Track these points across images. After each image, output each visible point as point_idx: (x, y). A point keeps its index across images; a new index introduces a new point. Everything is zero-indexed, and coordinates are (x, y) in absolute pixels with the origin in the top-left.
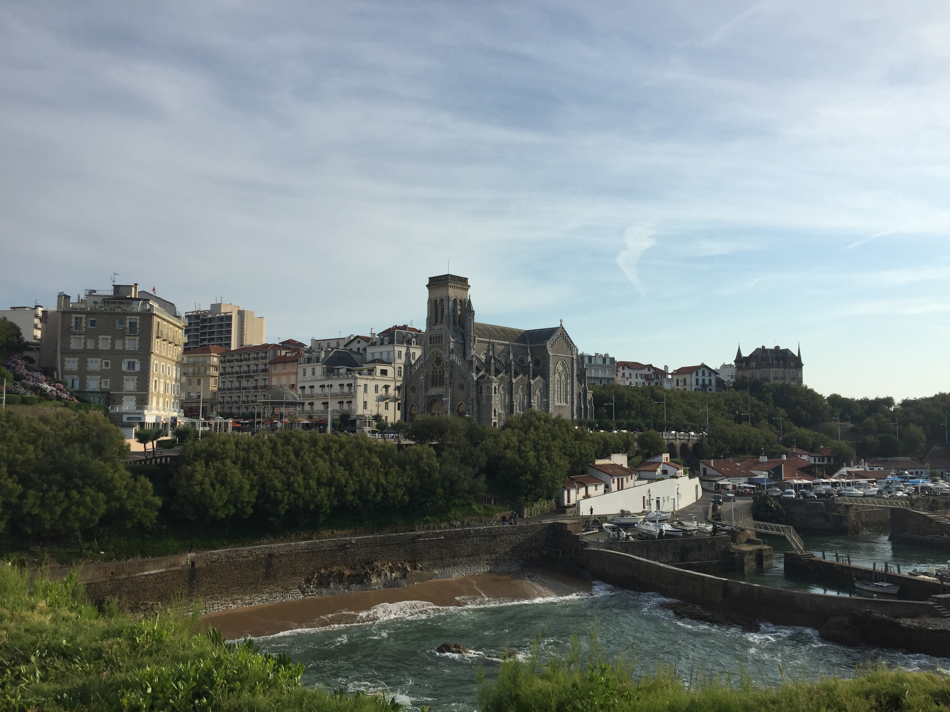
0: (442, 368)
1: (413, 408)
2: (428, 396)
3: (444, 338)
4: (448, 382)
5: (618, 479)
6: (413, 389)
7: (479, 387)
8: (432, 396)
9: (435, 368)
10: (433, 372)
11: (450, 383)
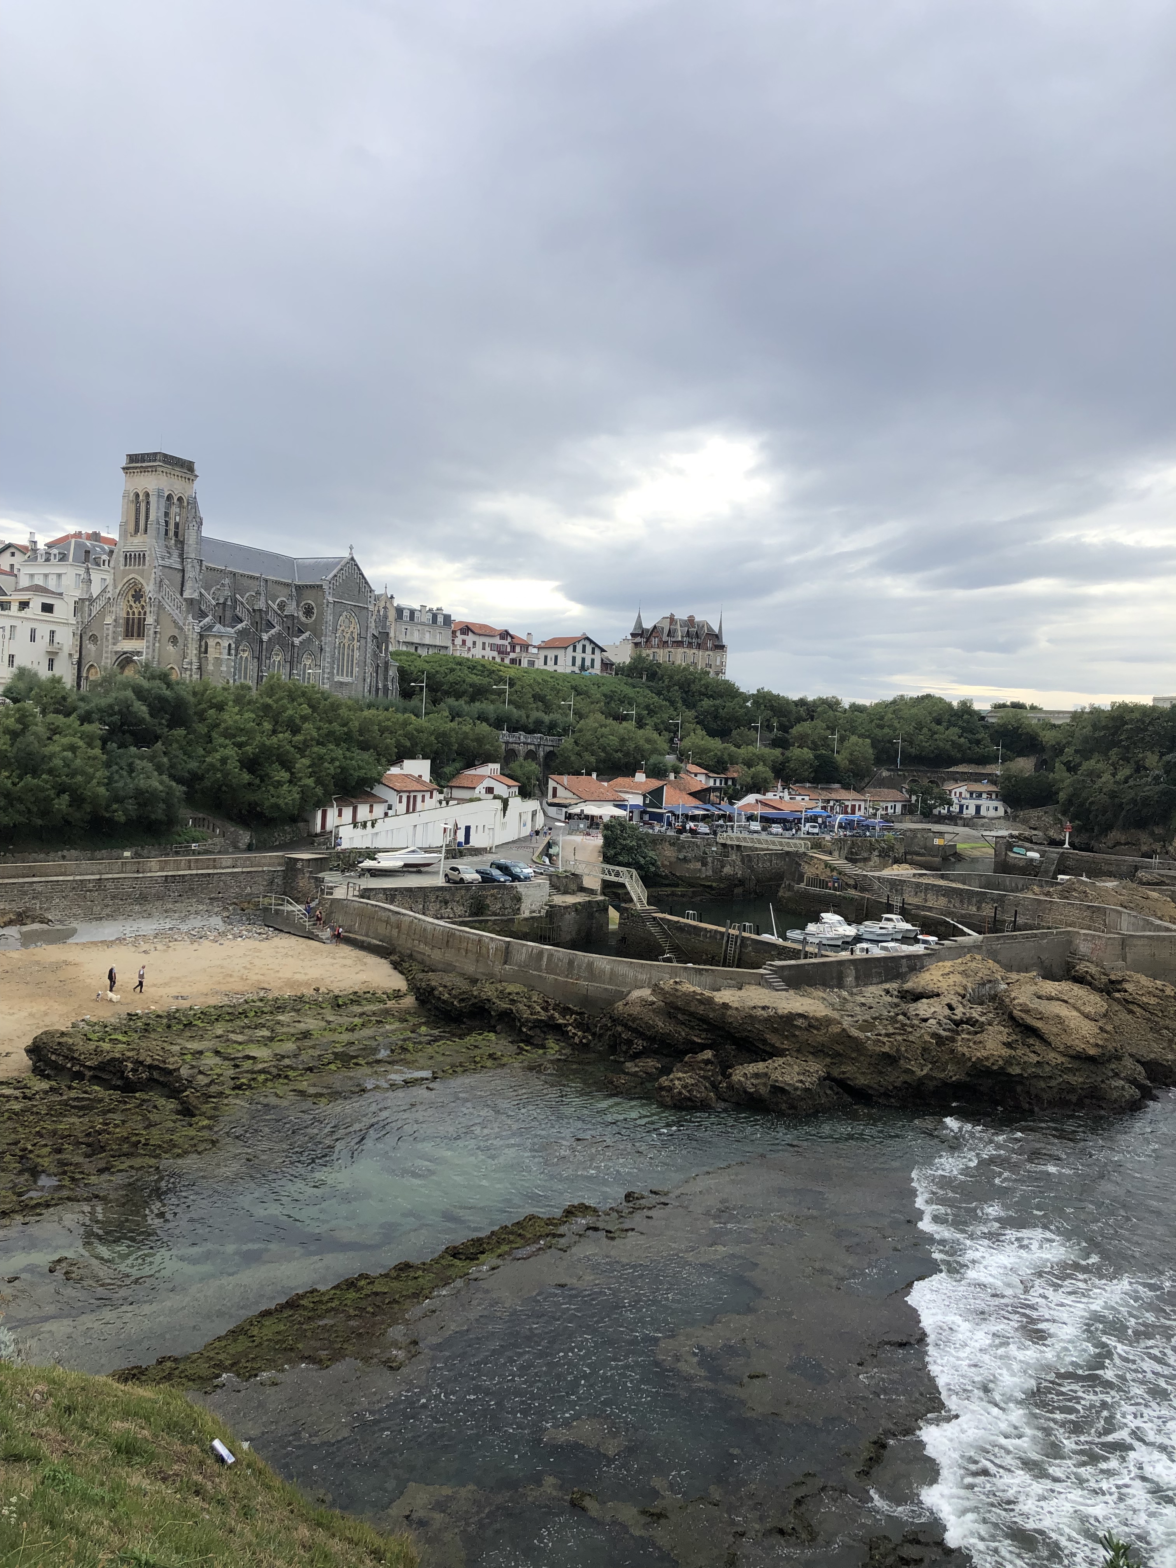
0: (143, 607)
1: (92, 671)
2: (116, 652)
3: (147, 558)
4: (151, 632)
5: (408, 797)
6: (94, 638)
7: (203, 643)
8: (125, 653)
9: (131, 607)
10: (128, 613)
11: (155, 632)
